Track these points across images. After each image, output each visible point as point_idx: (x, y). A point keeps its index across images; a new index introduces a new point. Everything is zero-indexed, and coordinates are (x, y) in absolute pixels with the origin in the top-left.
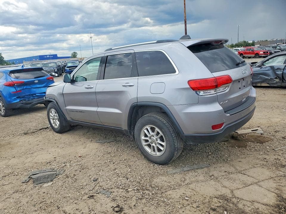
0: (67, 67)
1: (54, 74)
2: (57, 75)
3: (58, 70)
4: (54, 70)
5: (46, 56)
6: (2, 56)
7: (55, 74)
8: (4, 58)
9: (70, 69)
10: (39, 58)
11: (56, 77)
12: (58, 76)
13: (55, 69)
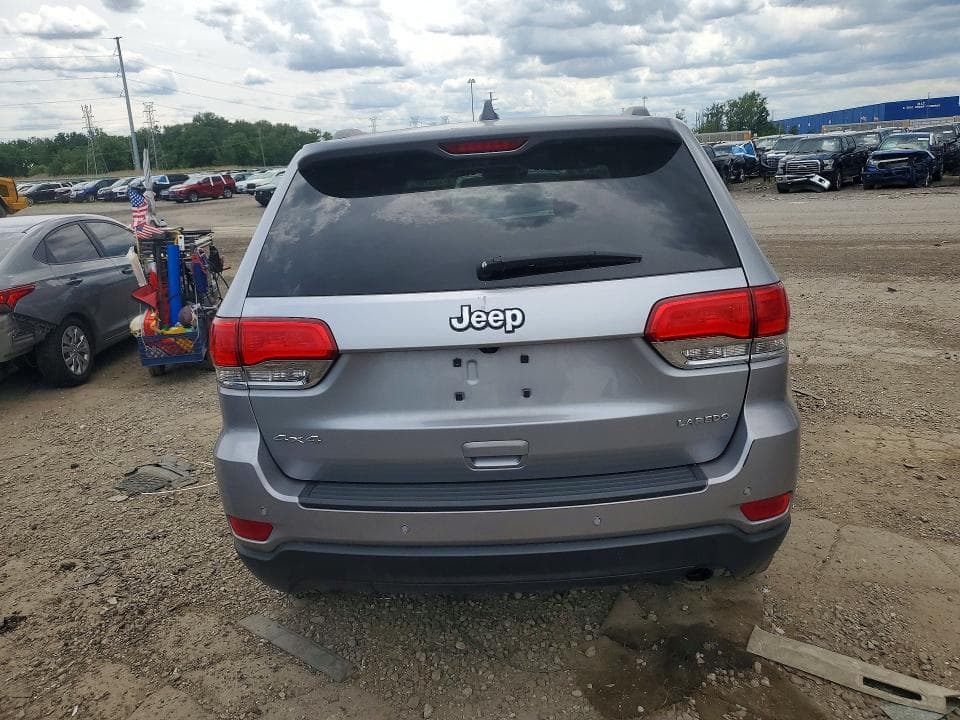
0: (876, 157)
1: (816, 179)
2: (826, 184)
3: (837, 165)
4: (823, 165)
5: (914, 103)
6: (764, 108)
7: (821, 180)
8: (770, 112)
9: (881, 165)
10: (883, 112)
11: (824, 190)
12: (832, 188)
13: (826, 162)
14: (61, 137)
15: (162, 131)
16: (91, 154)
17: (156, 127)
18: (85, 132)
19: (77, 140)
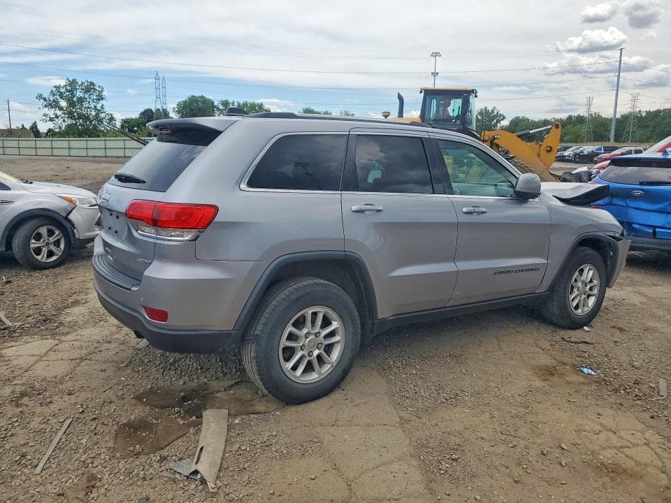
14: (570, 117)
15: (644, 114)
16: (584, 130)
17: (640, 111)
18: (586, 115)
19: (580, 120)
